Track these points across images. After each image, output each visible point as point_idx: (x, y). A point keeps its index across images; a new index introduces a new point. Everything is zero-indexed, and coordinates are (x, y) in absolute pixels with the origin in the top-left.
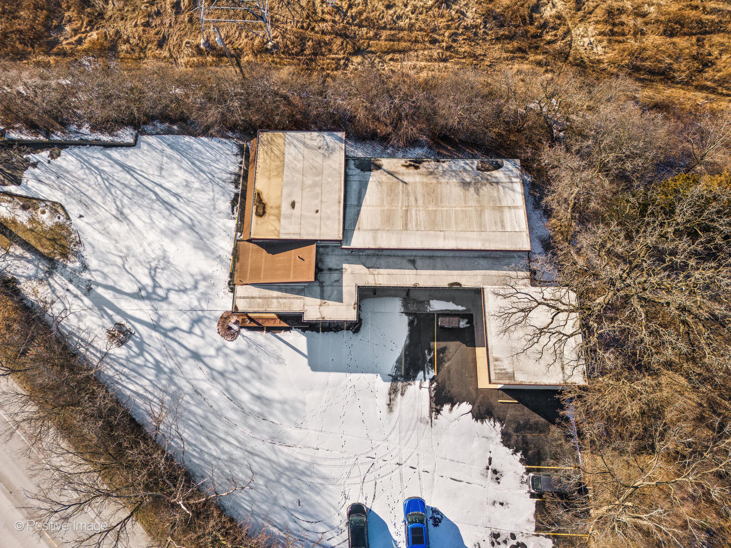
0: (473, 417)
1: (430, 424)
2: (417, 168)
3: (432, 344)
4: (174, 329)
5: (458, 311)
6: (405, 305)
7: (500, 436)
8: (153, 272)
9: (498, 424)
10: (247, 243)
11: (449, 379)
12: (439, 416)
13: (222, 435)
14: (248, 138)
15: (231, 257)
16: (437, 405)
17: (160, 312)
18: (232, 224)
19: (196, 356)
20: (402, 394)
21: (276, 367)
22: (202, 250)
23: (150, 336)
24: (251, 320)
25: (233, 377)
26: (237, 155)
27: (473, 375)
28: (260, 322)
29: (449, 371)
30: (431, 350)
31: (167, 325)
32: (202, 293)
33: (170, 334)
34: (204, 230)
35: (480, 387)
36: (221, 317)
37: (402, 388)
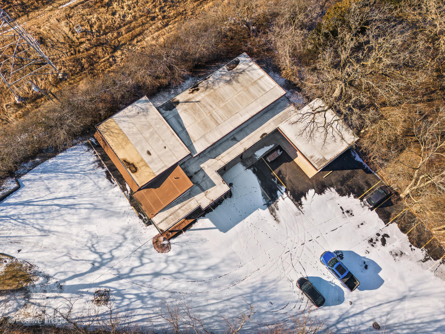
0: (318, 194)
1: (301, 213)
2: (198, 90)
3: (272, 174)
4: (132, 270)
5: (271, 148)
6: (244, 165)
7: (337, 193)
8: (93, 249)
9: (332, 189)
10: (138, 192)
11: (294, 184)
12: (303, 206)
13: (205, 303)
14: (88, 137)
15: (132, 207)
16: (298, 202)
17: (116, 267)
18: (118, 189)
19: (156, 274)
20: (278, 209)
21: (205, 246)
22: (111, 216)
23: (121, 285)
24: (171, 231)
25: (186, 269)
26: (88, 150)
27: (303, 174)
28: (177, 229)
29: (290, 181)
30: (274, 177)
31: (125, 271)
32: (132, 239)
33: (132, 274)
34: (104, 204)
35: (310, 177)
36: (153, 243)
37: (275, 206)
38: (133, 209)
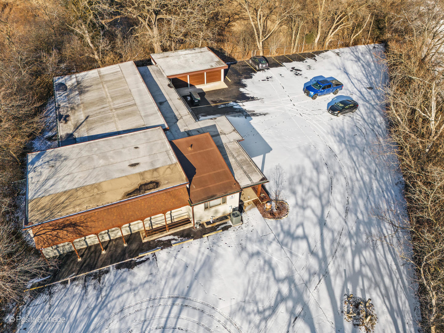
0: (245, 87)
1: (262, 99)
2: (67, 116)
3: (213, 106)
7: (248, 79)
9: (243, 80)
11: (230, 97)
12: (255, 97)
16: (249, 99)
17: (306, 277)
20: (254, 111)
25: (316, 190)
29: (226, 98)
30: (217, 106)
32: (261, 244)
36: (273, 218)
37: (250, 112)
38: (207, 237)
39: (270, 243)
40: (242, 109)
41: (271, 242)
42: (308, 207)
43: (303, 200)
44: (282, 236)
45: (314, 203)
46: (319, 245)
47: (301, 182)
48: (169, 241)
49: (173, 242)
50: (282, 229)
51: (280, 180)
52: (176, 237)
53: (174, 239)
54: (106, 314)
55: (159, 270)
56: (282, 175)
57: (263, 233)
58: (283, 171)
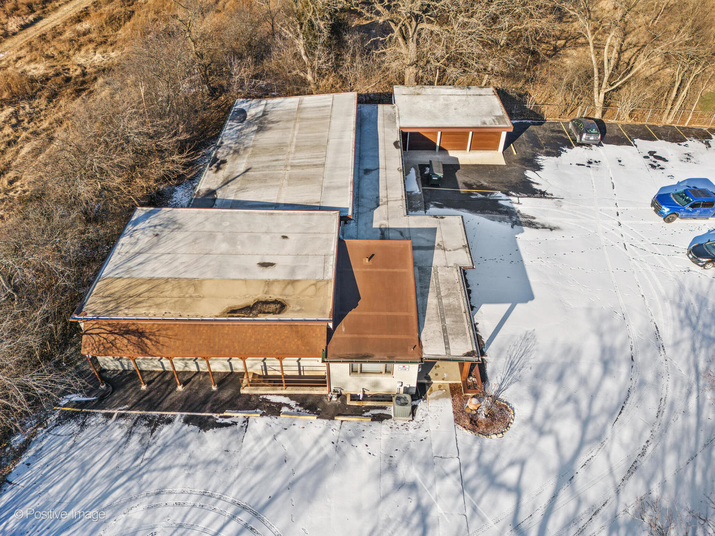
0: (539, 170)
1: (560, 199)
2: (224, 162)
3: (462, 193)
5: (417, 174)
7: (551, 157)
9: (540, 157)
11: (502, 183)
12: (548, 192)
15: (338, 420)
16: (537, 193)
20: (534, 218)
21: (544, 341)
27: (492, 167)
29: (493, 182)
30: (471, 194)
35: (504, 164)
36: (472, 430)
37: (525, 218)
38: (342, 421)
39: (444, 476)
40: (513, 208)
41: (447, 475)
42: (551, 432)
43: (547, 416)
44: (471, 471)
45: (568, 429)
46: (538, 517)
47: (560, 378)
48: (280, 405)
49: (284, 409)
50: (478, 459)
51: (522, 361)
52: (293, 403)
53: (288, 405)
54: (135, 490)
55: (241, 448)
56: (529, 354)
57: (438, 451)
58: (535, 347)
